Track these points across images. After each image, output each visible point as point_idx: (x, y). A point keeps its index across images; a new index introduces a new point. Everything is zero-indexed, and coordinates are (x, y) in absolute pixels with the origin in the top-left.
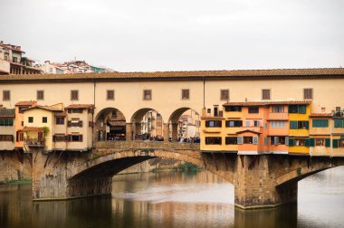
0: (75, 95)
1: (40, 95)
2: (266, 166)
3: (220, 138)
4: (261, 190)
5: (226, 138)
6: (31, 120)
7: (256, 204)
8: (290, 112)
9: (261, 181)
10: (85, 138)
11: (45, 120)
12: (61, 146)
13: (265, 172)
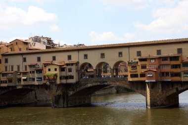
0: (69, 57)
1: (54, 58)
2: (160, 87)
3: (138, 75)
4: (158, 99)
5: (140, 74)
6: (49, 70)
7: (156, 106)
8: (171, 60)
9: (158, 94)
10: (75, 77)
11: (56, 70)
12: (64, 81)
13: (160, 90)
